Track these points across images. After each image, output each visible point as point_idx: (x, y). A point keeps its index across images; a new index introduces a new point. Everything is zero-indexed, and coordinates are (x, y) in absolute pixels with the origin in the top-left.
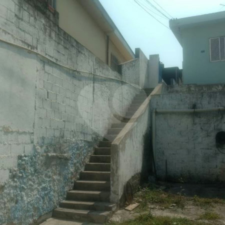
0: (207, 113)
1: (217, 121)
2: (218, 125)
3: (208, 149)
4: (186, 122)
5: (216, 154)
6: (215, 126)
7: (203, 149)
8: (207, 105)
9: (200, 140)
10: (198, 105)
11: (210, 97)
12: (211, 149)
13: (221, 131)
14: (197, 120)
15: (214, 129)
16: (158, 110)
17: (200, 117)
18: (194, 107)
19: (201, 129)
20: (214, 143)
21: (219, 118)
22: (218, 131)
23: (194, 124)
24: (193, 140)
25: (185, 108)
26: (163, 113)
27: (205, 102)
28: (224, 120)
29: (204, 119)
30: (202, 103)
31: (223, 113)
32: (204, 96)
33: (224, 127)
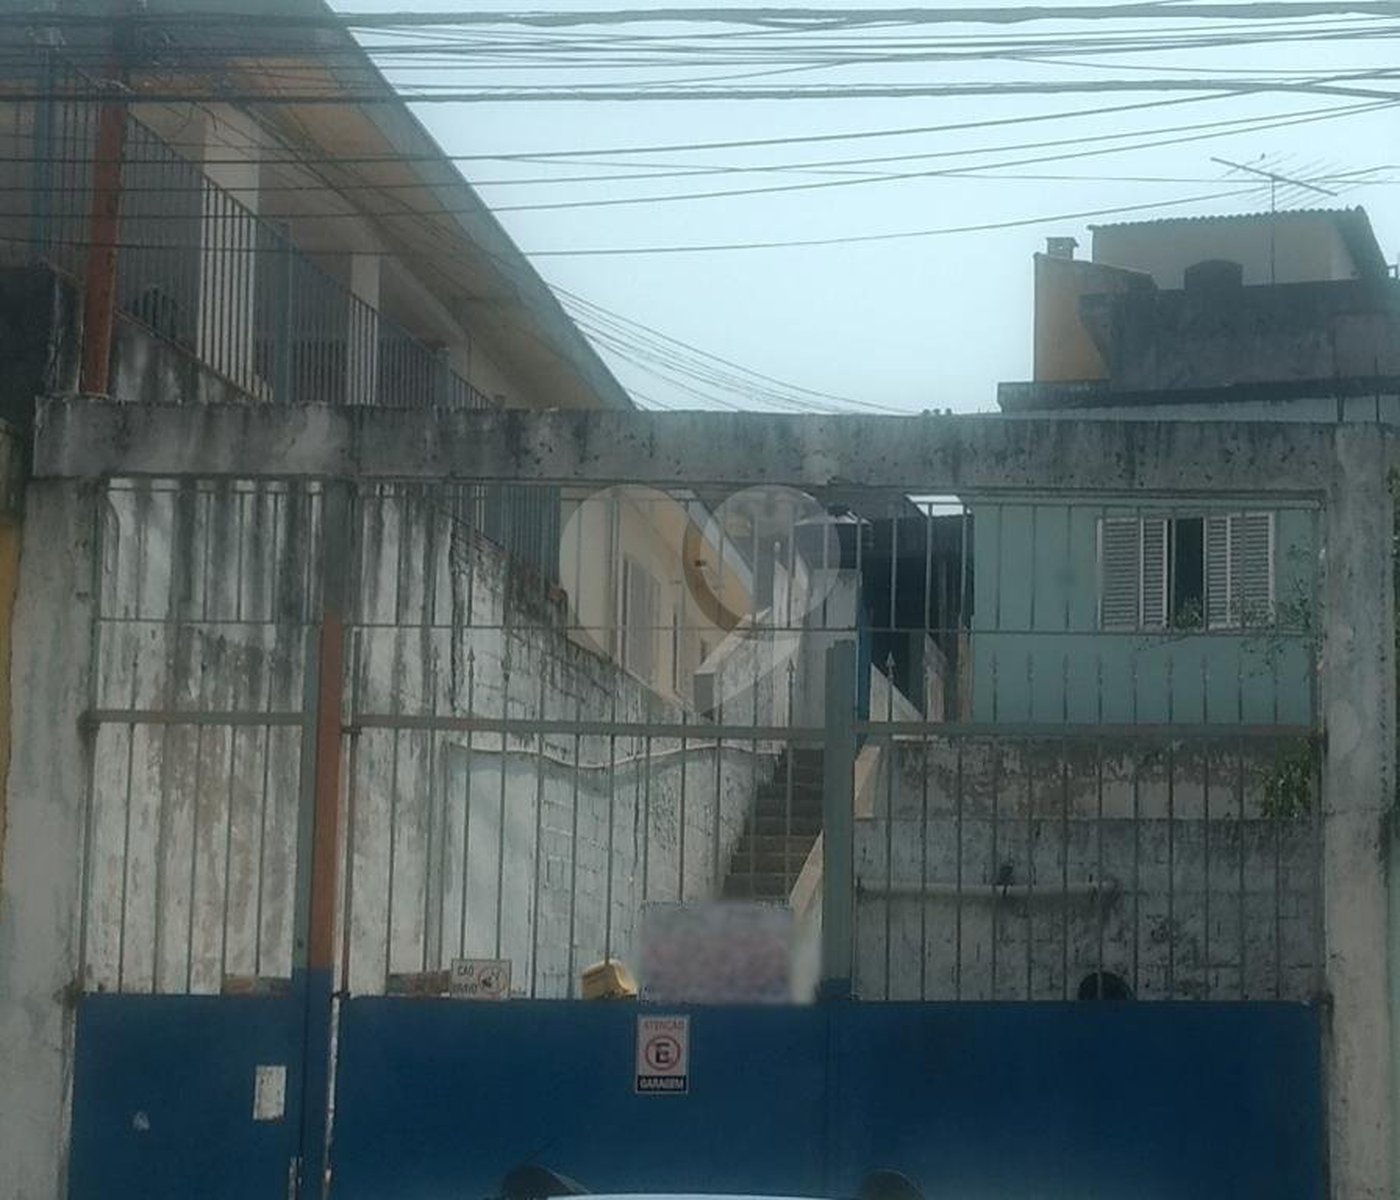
1: (1086, 931)
2: (1088, 948)
4: (976, 931)
6: (1077, 951)
10: (1021, 871)
11: (1066, 840)
14: (1015, 927)
15: (1077, 963)
16: (867, 884)
17: (1026, 916)
18: (1005, 875)
19: (1030, 959)
21: (1095, 921)
23: (1004, 940)
25: (971, 879)
26: (888, 896)
27: (1046, 857)
28: (1113, 929)
29: (1040, 924)
30: (1037, 861)
31: (1107, 901)
32: (1042, 836)
33: (1113, 956)
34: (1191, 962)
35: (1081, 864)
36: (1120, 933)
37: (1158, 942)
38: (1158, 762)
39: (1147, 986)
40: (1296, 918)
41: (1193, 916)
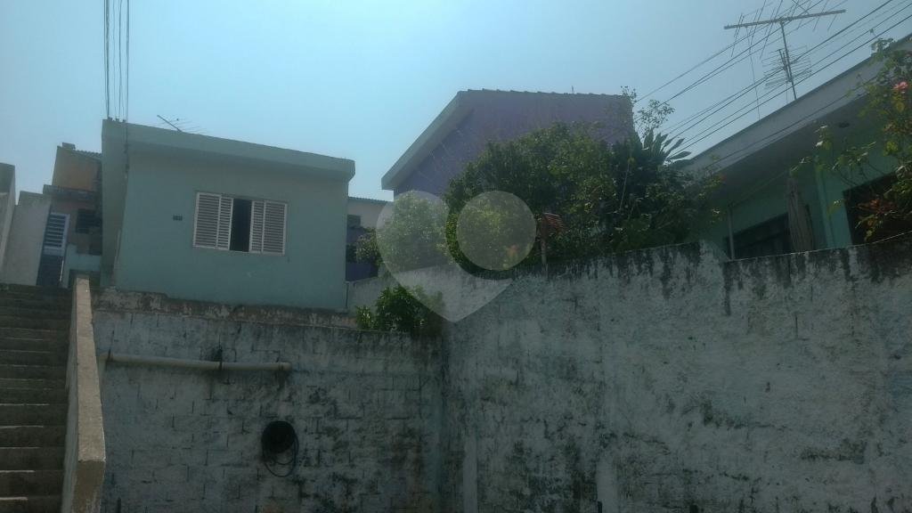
0: (246, 375)
1: (268, 394)
2: (269, 406)
3: (240, 465)
4: (192, 392)
5: (259, 477)
6: (261, 407)
7: (227, 465)
8: (247, 354)
9: (222, 441)
10: (226, 353)
11: (258, 335)
12: (248, 465)
13: (275, 420)
14: (220, 390)
15: (260, 415)
16: (115, 356)
17: (228, 383)
18: (217, 355)
19: (230, 413)
20: (257, 450)
21: (275, 388)
22: (269, 421)
23: (212, 399)
24: (206, 442)
25: (192, 357)
26: (129, 365)
27: (244, 345)
28: (286, 393)
29: (237, 389)
30: (237, 348)
31: (282, 376)
32: (242, 332)
33: (283, 411)
34: (333, 416)
35: (267, 351)
36: (290, 397)
37: (312, 403)
38: (242, 311)
39: (306, 431)
40: (393, 389)
41: (334, 387)
